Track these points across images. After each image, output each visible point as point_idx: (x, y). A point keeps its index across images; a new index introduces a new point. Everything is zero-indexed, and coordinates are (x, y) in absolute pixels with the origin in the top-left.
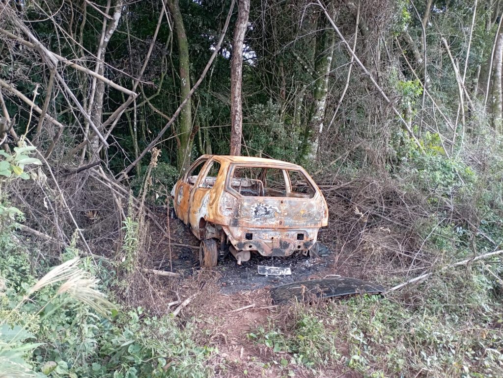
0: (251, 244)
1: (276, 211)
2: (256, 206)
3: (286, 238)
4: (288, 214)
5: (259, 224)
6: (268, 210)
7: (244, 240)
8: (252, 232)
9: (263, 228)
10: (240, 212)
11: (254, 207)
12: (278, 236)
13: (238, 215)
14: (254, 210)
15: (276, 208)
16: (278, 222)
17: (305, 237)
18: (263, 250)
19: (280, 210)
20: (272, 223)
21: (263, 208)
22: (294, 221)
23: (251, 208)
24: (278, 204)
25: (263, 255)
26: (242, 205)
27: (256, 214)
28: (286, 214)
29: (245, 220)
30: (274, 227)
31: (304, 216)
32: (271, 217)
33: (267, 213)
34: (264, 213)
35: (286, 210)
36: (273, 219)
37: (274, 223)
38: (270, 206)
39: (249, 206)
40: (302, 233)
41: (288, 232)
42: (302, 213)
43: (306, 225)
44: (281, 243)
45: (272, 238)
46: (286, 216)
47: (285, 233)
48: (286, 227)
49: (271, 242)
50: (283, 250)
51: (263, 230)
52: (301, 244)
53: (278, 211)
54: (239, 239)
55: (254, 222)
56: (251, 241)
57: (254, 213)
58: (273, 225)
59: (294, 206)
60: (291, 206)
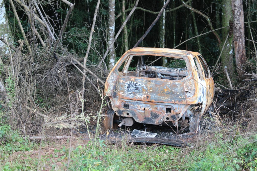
0: (128, 112)
1: (143, 87)
2: (128, 83)
3: (156, 110)
4: (153, 91)
5: (131, 97)
6: (137, 87)
7: (122, 109)
8: (129, 103)
9: (136, 100)
10: (118, 87)
11: (127, 84)
12: (149, 108)
13: (116, 89)
14: (127, 86)
15: (144, 85)
16: (146, 96)
17: (172, 111)
18: (137, 118)
19: (147, 87)
20: (140, 97)
21: (134, 85)
22: (159, 97)
23: (125, 84)
24: (146, 82)
25: (137, 121)
26: (119, 82)
27: (128, 89)
28: (152, 90)
29: (121, 93)
30: (142, 100)
31: (168, 94)
32: (140, 92)
33: (137, 89)
34: (134, 88)
35: (151, 88)
36: (141, 94)
37: (142, 97)
38: (139, 83)
39: (124, 83)
40: (170, 107)
41: (157, 106)
42: (166, 91)
43: (171, 101)
44: (152, 114)
45: (145, 109)
46: (151, 92)
47: (155, 106)
48: (152, 101)
49: (143, 112)
50: (154, 120)
51: (136, 102)
52: (169, 117)
53: (145, 88)
54: (118, 107)
55: (127, 95)
56: (128, 110)
57: (127, 88)
58: (141, 98)
59: (159, 85)
60: (156, 85)
